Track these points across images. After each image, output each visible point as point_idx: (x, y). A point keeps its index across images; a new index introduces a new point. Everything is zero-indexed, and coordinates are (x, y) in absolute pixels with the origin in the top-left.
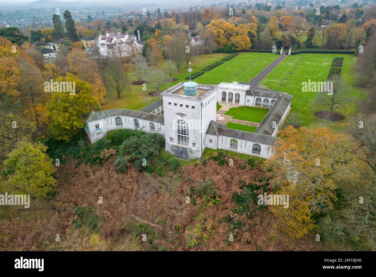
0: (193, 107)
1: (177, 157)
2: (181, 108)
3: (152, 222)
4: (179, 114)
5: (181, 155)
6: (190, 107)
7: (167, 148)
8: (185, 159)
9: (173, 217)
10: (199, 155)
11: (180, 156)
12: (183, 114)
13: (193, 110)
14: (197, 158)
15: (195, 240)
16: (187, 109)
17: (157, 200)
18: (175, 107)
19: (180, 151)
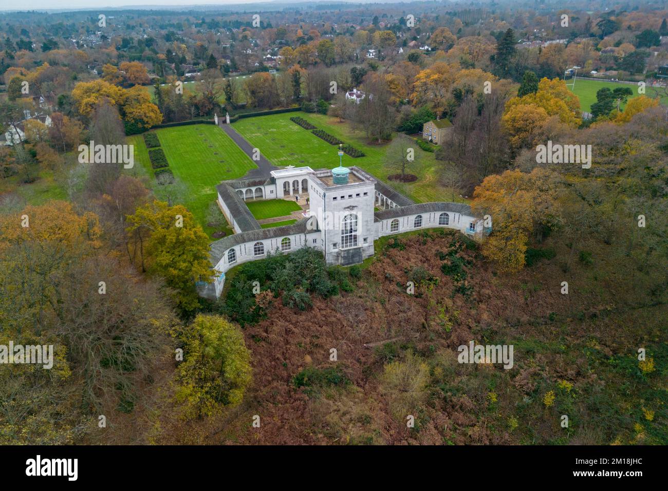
0: (365, 194)
1: (347, 264)
2: (351, 200)
3: (391, 338)
4: (348, 208)
5: (352, 260)
6: (362, 195)
7: (329, 259)
8: (358, 262)
9: (408, 321)
10: (372, 251)
11: (351, 262)
12: (353, 207)
13: (366, 197)
14: (371, 256)
15: (450, 323)
16: (358, 199)
17: (375, 316)
18: (343, 201)
19: (350, 255)
